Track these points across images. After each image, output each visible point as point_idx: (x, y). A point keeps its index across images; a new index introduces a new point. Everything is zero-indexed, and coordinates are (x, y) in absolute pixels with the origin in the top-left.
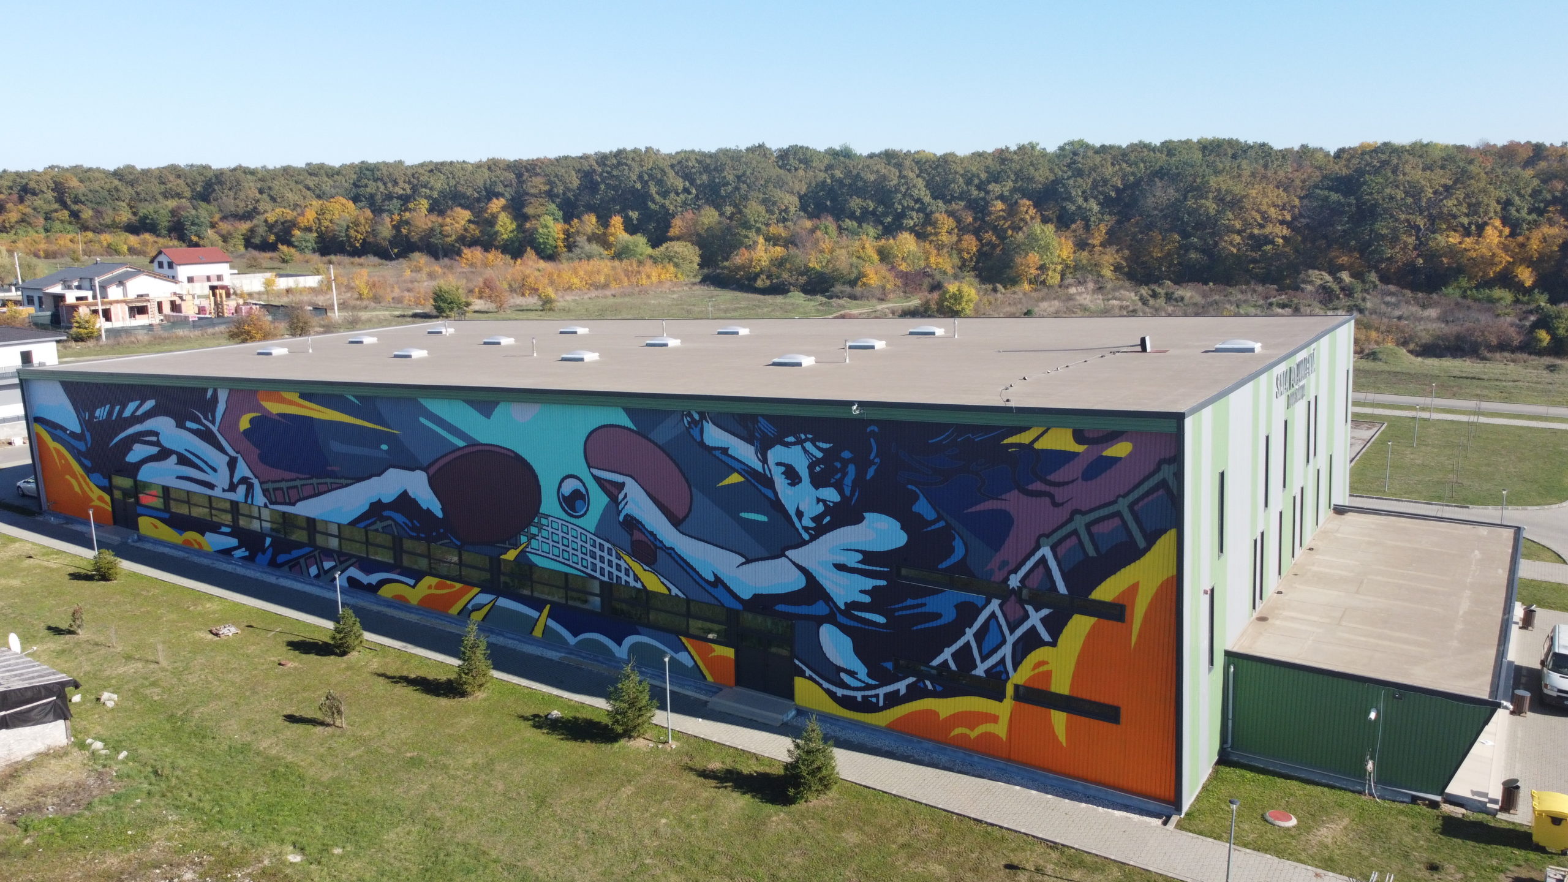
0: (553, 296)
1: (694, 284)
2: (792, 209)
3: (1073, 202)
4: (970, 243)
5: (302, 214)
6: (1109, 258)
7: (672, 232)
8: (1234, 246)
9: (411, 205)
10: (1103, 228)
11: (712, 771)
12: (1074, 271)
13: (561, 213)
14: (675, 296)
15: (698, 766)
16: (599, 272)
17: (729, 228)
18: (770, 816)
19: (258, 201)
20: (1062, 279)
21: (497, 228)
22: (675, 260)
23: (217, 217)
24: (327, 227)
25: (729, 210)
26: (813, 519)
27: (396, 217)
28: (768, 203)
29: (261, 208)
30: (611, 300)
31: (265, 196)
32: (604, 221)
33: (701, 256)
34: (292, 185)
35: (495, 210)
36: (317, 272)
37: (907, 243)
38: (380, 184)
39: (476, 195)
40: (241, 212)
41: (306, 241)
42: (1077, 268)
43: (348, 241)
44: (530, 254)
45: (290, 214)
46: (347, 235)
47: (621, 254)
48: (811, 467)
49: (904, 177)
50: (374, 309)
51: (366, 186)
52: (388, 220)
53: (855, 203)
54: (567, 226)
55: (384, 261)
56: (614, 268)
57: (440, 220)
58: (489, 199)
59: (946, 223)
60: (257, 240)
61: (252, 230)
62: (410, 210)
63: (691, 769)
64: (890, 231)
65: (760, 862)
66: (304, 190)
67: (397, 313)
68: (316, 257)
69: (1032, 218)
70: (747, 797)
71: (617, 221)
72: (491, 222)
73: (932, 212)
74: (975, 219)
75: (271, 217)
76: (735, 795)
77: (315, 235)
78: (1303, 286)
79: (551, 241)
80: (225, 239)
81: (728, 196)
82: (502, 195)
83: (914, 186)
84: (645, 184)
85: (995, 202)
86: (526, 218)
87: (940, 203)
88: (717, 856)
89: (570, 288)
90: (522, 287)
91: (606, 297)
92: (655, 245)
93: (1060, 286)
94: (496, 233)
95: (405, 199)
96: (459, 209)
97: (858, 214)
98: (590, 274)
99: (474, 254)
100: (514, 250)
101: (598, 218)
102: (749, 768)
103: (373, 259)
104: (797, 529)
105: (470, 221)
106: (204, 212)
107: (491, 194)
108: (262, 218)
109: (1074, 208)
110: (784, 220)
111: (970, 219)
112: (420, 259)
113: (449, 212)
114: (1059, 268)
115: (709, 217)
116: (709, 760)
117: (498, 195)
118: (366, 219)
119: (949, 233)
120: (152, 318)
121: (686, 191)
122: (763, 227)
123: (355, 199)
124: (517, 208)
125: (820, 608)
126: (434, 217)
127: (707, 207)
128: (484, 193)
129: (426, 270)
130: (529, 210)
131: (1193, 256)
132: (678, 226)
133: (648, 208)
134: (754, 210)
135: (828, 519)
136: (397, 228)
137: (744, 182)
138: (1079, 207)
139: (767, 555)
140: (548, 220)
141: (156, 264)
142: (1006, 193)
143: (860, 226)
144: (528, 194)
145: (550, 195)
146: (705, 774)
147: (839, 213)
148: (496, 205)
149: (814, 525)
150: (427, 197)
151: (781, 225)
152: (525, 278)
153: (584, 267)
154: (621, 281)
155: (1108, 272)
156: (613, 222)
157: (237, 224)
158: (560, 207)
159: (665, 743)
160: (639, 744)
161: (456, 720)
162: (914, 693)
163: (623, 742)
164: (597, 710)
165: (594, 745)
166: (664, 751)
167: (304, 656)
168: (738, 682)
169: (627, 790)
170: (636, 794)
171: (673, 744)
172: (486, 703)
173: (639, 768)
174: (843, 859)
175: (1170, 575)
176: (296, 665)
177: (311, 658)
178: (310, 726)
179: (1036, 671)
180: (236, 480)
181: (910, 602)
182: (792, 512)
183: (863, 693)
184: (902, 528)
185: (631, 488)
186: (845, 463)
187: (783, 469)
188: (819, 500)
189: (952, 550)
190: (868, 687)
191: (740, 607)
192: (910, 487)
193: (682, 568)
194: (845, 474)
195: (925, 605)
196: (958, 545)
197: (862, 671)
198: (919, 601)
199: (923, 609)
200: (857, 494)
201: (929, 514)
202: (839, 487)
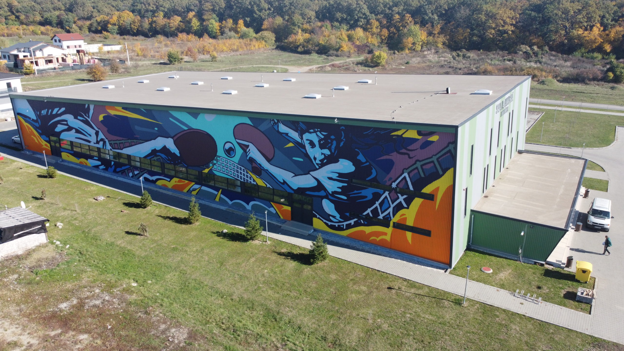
0: (216, 55)
1: (273, 49)
2: (313, 18)
3: (427, 15)
4: (385, 32)
5: (112, 18)
6: (441, 39)
7: (264, 27)
8: (491, 34)
9: (156, 15)
10: (439, 26)
11: (283, 253)
12: (427, 45)
13: (218, 18)
14: (265, 55)
15: (278, 251)
16: (234, 44)
17: (287, 25)
18: (304, 269)
19: (92, 12)
20: (422, 48)
21: (192, 24)
22: (265, 39)
23: (76, 18)
24: (122, 24)
25: (287, 17)
26: (320, 160)
27: (150, 20)
28: (303, 15)
29: (94, 15)
30: (240, 57)
31: (95, 10)
32: (236, 22)
33: (275, 37)
34: (106, 5)
35: (191, 17)
36: (119, 44)
37: (359, 32)
38: (143, 5)
39: (183, 10)
40: (86, 17)
41: (114, 29)
42: (428, 43)
43: (132, 30)
44: (206, 36)
45: (107, 18)
46: (130, 27)
47: (243, 36)
48: (319, 141)
49: (359, 4)
50: (144, 60)
51: (137, 6)
52: (147, 21)
53: (339, 15)
54: (220, 24)
55: (146, 38)
56: (240, 43)
57: (168, 21)
58: (188, 12)
59: (376, 24)
60: (93, 29)
61: (91, 25)
62: (156, 17)
63: (275, 252)
64: (353, 27)
65: (300, 286)
66: (111, 7)
67: (154, 62)
68: (118, 36)
69: (410, 22)
70: (296, 262)
71: (241, 22)
72: (189, 22)
73: (370, 19)
74: (387, 22)
75: (99, 19)
76: (291, 261)
77: (117, 27)
78: (518, 52)
79: (215, 31)
80: (80, 28)
81: (287, 11)
82: (194, 10)
83: (363, 8)
84: (252, 6)
85: (396, 15)
86: (203, 20)
87: (373, 15)
88: (285, 284)
89: (222, 51)
90: (203, 51)
91: (237, 55)
92: (257, 33)
93: (421, 51)
94: (192, 26)
95: (154, 12)
96: (176, 16)
97: (339, 20)
98: (230, 45)
99: (183, 36)
100: (199, 34)
101: (233, 21)
102: (296, 251)
103: (142, 37)
104: (314, 164)
105: (180, 21)
106: (71, 17)
107: (189, 10)
108: (95, 19)
109: (427, 18)
110: (310, 22)
111: (385, 22)
112: (161, 38)
113: (172, 18)
114: (421, 43)
115: (279, 20)
116: (282, 248)
117: (192, 10)
118: (138, 20)
119: (377, 28)
120: (54, 65)
121: (269, 9)
122: (301, 25)
123: (133, 11)
124: (200, 16)
125: (322, 193)
126: (166, 20)
127: (278, 17)
128: (186, 9)
129: (164, 43)
130: (205, 17)
131: (475, 39)
132: (266, 24)
133: (253, 16)
134: (297, 18)
135: (325, 161)
136: (151, 24)
137: (293, 6)
138: (430, 18)
139: (303, 173)
140: (213, 21)
141: (54, 40)
142: (400, 11)
143: (340, 25)
144: (204, 10)
145: (213, 10)
146: (280, 254)
147: (332, 19)
148: (191, 14)
149: (320, 163)
150: (163, 11)
151: (308, 24)
152: (204, 47)
153: (229, 42)
154: (243, 48)
155: (440, 45)
156: (239, 22)
157: (85, 22)
158: (217, 16)
159: (266, 242)
160: (256, 242)
161: (189, 233)
162: (357, 224)
163: (250, 242)
164: (240, 229)
165: (240, 243)
166: (266, 245)
167: (130, 208)
168: (292, 219)
169: (253, 260)
170: (256, 261)
171: (269, 242)
172: (199, 227)
173: (256, 251)
174: (330, 284)
175: (451, 184)
176: (128, 211)
177: (133, 209)
178: (135, 236)
179: (401, 217)
180: (99, 140)
181: (356, 192)
182: (312, 158)
183: (338, 224)
184: (353, 165)
185: (252, 148)
186: (332, 140)
187: (309, 142)
188: (322, 154)
189: (371, 173)
190: (340, 222)
191: (293, 192)
192: (356, 150)
193: (271, 177)
194: (332, 144)
195: (361, 193)
196: (374, 171)
197: (338, 216)
198: (359, 191)
199: (361, 195)
200: (336, 152)
201: (364, 160)
202: (330, 149)
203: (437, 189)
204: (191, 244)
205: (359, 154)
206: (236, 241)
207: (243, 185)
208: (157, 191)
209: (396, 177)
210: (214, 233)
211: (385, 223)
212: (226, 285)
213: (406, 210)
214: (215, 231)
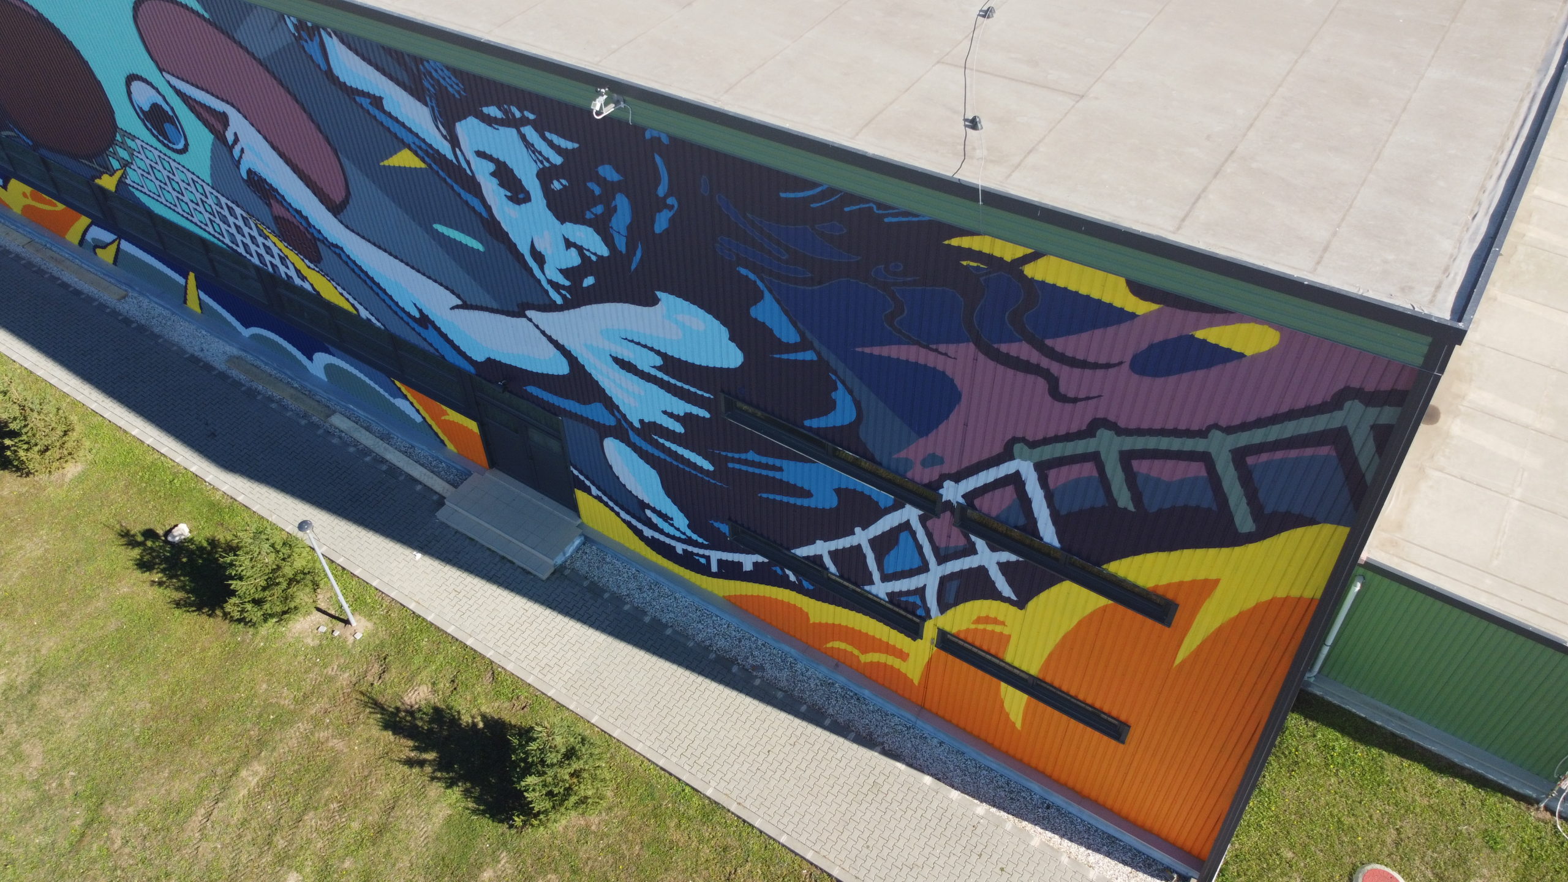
11: (411, 713)
15: (387, 697)
26: (564, 272)
48: (543, 178)
63: (375, 706)
70: (455, 795)
76: (435, 788)
102: (474, 706)
104: (539, 281)
116: (412, 681)
125: (600, 414)
135: (591, 280)
139: (496, 306)
146: (398, 722)
149: (567, 282)
159: (347, 622)
160: (303, 625)
162: (759, 575)
166: (342, 645)
168: (493, 466)
171: (360, 629)
175: (1296, 593)
179: (980, 626)
181: (751, 456)
182: (525, 250)
184: (732, 338)
186: (610, 190)
187: (491, 167)
188: (569, 244)
191: (469, 368)
192: (743, 271)
194: (611, 211)
196: (841, 396)
197: (681, 521)
199: (778, 475)
200: (639, 254)
201: (787, 333)
202: (602, 228)
203: (1203, 587)
205: (758, 297)
207: (266, 276)
209: (967, 464)
210: (128, 542)
214: (138, 529)
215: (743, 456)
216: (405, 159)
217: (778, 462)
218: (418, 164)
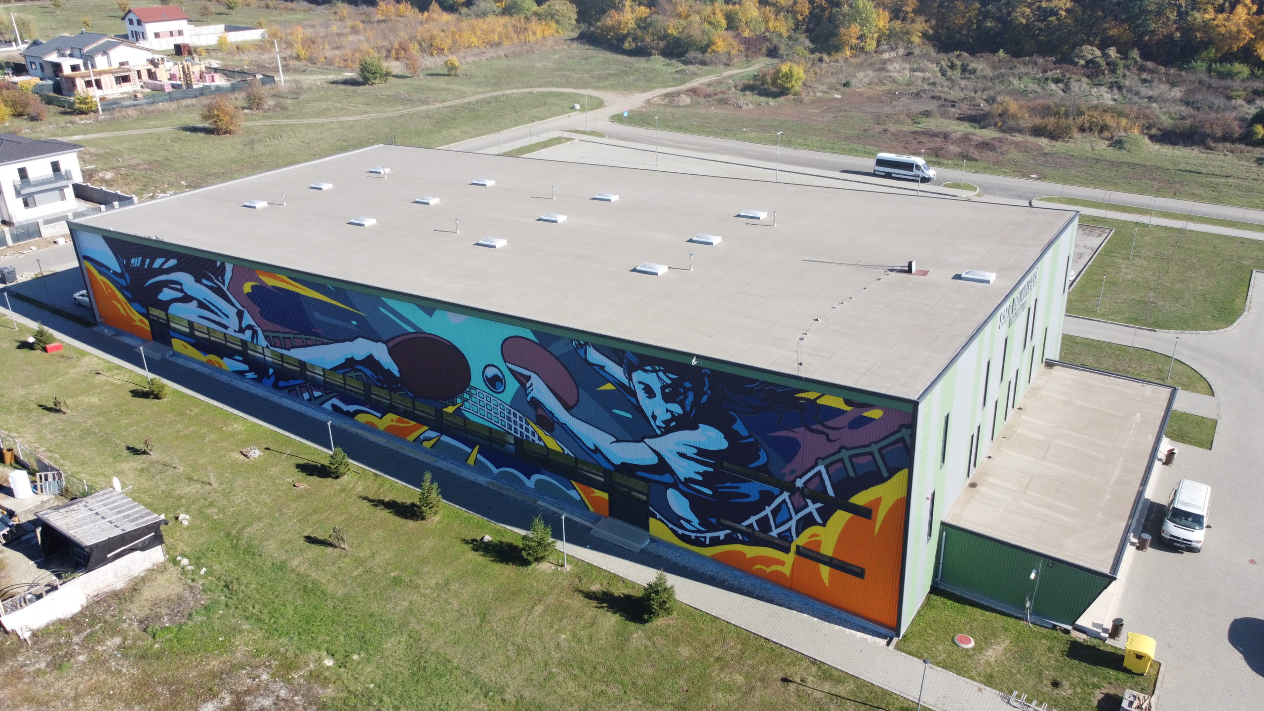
11: (594, 593)
15: (584, 588)
18: (632, 634)
26: (664, 422)
48: (663, 388)
63: (580, 591)
65: (625, 671)
70: (617, 615)
76: (609, 614)
88: (598, 667)
102: (618, 591)
104: (652, 427)
116: (592, 583)
125: (667, 478)
135: (673, 424)
139: (631, 439)
146: (590, 596)
149: (664, 426)
159: (563, 566)
160: (545, 567)
161: (421, 542)
162: (729, 540)
163: (534, 565)
164: (515, 534)
165: (514, 567)
166: (562, 573)
167: (310, 478)
168: (612, 514)
169: (539, 609)
170: (545, 612)
171: (568, 568)
172: (440, 526)
173: (545, 589)
174: (678, 670)
175: (903, 496)
176: (305, 486)
177: (315, 479)
178: (323, 547)
179: (811, 539)
180: (244, 326)
181: (728, 484)
182: (649, 415)
183: (695, 534)
184: (725, 438)
185: (535, 380)
186: (687, 390)
187: (643, 386)
188: (668, 411)
189: (758, 457)
190: (699, 531)
191: (612, 468)
192: (731, 413)
193: (572, 438)
194: (686, 397)
195: (739, 488)
196: (762, 454)
197: (695, 521)
198: (735, 485)
199: (737, 490)
200: (694, 411)
201: (744, 432)
202: (682, 404)
203: (878, 501)
204: (426, 569)
205: (735, 421)
206: (507, 564)
207: (519, 442)
208: (356, 435)
209: (803, 471)
210: (467, 542)
211: (783, 544)
212: (492, 669)
213: (821, 527)
214: (469, 538)
215: (725, 485)
216: (609, 387)
217: (738, 485)
218: (612, 388)
